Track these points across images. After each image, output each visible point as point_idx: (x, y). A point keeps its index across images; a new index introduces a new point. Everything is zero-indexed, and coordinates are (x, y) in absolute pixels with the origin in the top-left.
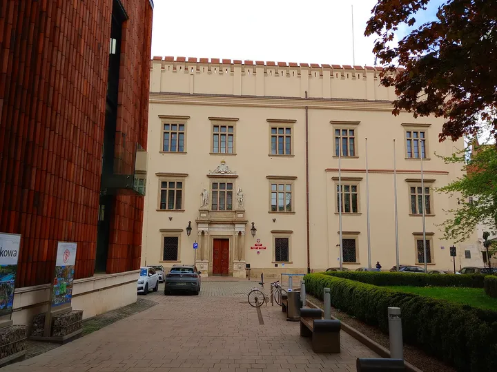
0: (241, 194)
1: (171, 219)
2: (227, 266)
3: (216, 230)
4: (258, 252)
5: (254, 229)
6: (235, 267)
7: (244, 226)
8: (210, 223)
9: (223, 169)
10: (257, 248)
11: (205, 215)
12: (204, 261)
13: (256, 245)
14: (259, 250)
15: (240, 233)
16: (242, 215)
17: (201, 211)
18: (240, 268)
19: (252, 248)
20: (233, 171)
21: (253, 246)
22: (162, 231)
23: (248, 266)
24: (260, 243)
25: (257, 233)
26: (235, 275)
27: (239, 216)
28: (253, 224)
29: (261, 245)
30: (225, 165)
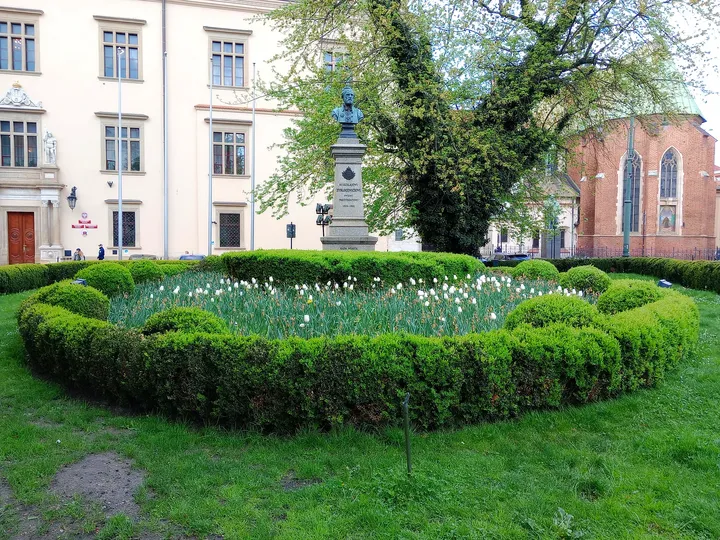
0: (50, 140)
2: (33, 253)
3: (10, 197)
4: (85, 233)
5: (71, 198)
6: (43, 255)
7: (56, 192)
9: (17, 97)
10: (82, 227)
13: (80, 222)
14: (85, 230)
15: (50, 204)
16: (51, 176)
18: (51, 257)
19: (73, 227)
20: (35, 102)
21: (77, 224)
23: (68, 253)
24: (87, 220)
25: (78, 203)
27: (48, 176)
28: (74, 190)
29: (89, 222)
30: (21, 92)
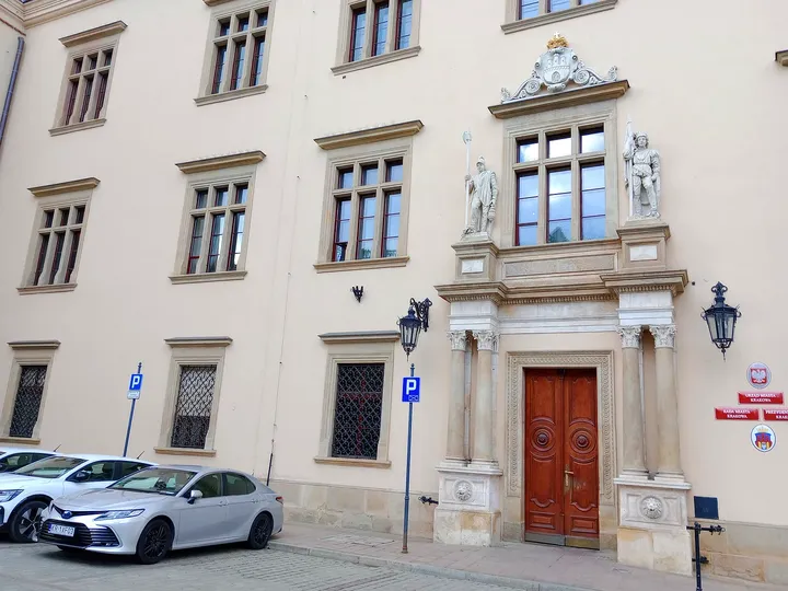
0: (640, 156)
1: (358, 293)
2: (591, 497)
3: (534, 328)
4: (763, 438)
5: (721, 312)
6: (629, 507)
7: (663, 300)
8: (504, 299)
9: (556, 73)
10: (753, 416)
11: (478, 266)
12: (471, 468)
13: (743, 399)
14: (762, 426)
15: (646, 337)
16: (650, 252)
17: (465, 251)
18: (654, 515)
19: (720, 415)
20: (601, 70)
21: (731, 404)
22: (330, 340)
23: (706, 507)
24: (771, 390)
25: (741, 330)
26: (632, 550)
27: (637, 253)
28: (719, 290)
29: (778, 400)
30: (568, 55)
